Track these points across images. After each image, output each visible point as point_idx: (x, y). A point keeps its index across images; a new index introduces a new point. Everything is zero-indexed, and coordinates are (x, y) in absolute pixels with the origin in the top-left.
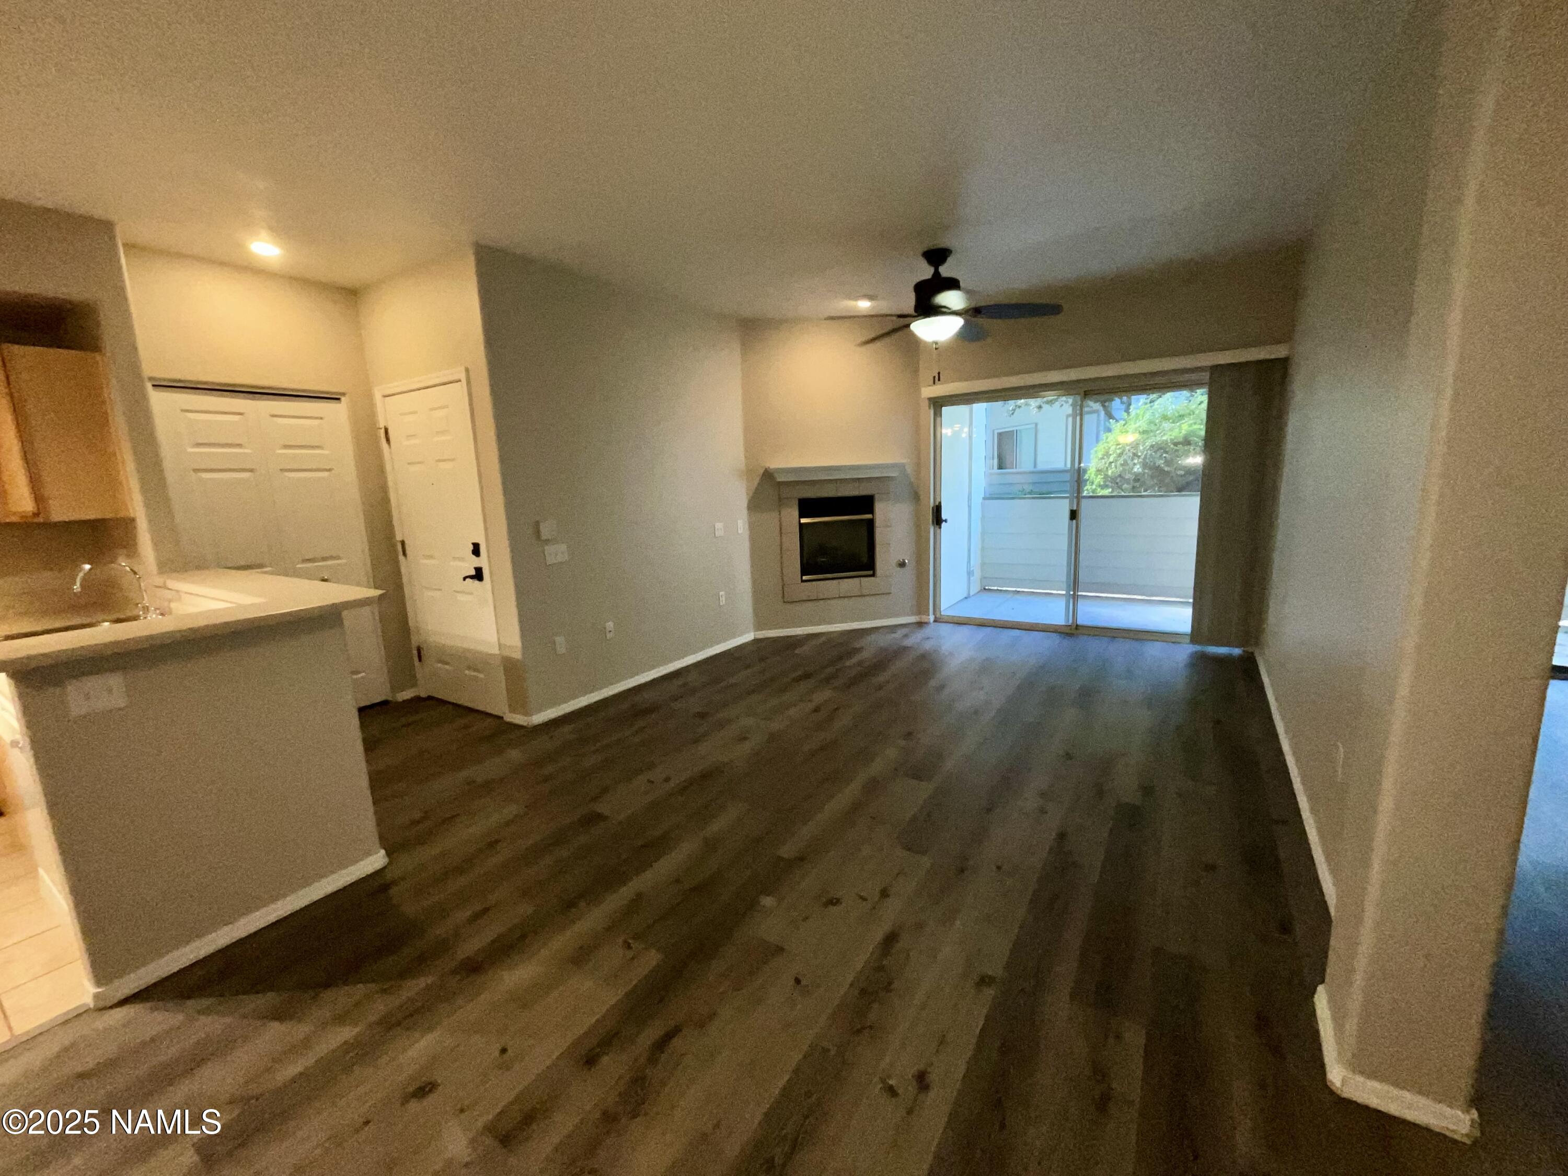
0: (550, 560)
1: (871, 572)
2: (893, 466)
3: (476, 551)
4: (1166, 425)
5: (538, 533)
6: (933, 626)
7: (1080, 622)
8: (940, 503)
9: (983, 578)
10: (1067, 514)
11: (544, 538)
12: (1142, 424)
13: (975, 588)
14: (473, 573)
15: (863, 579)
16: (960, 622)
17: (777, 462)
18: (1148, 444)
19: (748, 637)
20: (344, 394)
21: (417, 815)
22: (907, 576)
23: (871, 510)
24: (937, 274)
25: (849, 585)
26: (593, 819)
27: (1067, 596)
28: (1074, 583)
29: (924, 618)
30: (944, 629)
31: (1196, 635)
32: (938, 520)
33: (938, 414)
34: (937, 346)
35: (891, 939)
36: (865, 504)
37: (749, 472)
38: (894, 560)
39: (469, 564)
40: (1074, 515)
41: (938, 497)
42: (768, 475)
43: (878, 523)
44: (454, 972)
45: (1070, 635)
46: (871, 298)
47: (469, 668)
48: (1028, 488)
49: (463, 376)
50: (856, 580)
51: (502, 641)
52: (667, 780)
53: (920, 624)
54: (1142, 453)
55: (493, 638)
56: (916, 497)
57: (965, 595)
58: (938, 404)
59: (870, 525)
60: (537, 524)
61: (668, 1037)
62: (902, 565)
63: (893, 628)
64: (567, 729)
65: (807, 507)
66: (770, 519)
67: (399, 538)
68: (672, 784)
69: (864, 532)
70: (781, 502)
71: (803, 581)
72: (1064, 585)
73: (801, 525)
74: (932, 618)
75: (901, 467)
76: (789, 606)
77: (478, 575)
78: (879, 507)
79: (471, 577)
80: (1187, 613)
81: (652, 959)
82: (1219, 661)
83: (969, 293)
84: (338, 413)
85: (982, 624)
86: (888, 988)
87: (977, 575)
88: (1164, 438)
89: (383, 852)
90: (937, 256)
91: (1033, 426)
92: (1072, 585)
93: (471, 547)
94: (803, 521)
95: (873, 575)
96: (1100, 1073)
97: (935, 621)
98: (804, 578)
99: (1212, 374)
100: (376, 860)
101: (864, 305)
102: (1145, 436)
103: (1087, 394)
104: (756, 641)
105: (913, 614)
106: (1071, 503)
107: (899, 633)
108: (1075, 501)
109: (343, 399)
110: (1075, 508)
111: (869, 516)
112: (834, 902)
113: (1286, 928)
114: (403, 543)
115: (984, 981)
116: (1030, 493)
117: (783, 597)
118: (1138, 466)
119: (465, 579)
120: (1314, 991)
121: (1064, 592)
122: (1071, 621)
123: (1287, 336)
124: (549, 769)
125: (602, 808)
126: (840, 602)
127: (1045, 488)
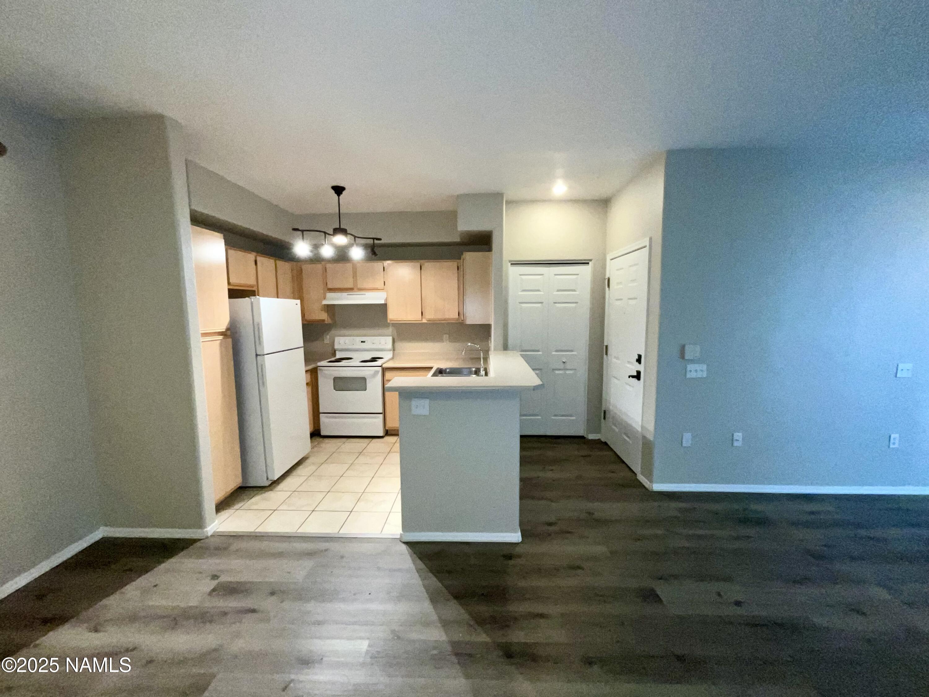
0: (690, 375)
3: (639, 360)
5: (682, 353)
11: (686, 358)
14: (635, 374)
20: (591, 260)
21: (553, 519)
26: (650, 596)
39: (634, 368)
47: (625, 434)
49: (647, 244)
51: (644, 425)
55: (640, 421)
60: (683, 347)
64: (674, 505)
67: (605, 344)
77: (638, 376)
79: (633, 377)
84: (586, 271)
89: (520, 533)
93: (637, 357)
100: (515, 537)
109: (590, 263)
114: (607, 347)
119: (628, 376)
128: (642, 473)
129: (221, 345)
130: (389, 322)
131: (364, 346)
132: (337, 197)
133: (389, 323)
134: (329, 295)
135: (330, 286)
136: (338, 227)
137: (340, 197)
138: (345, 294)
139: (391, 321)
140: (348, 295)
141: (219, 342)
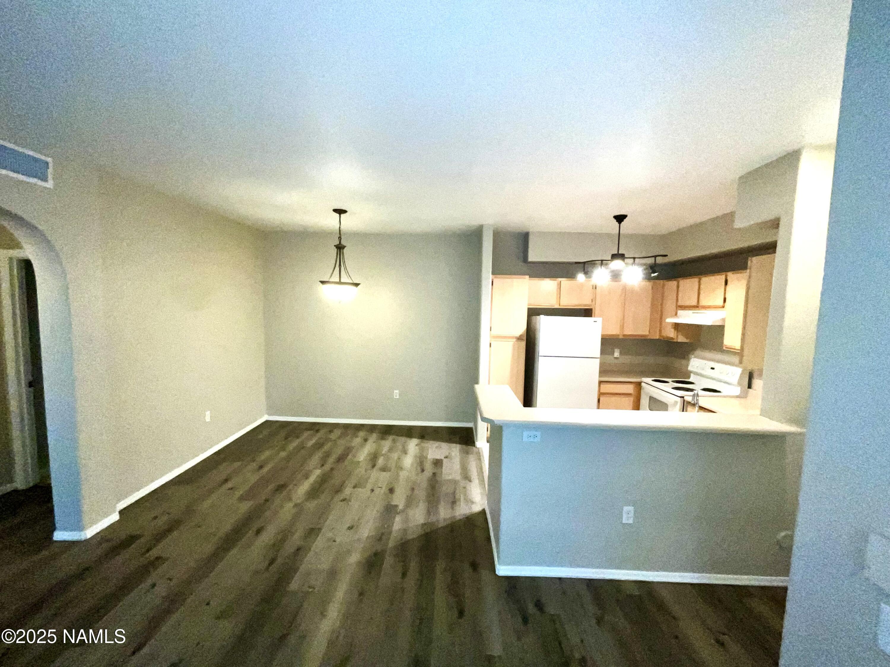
129: (514, 346)
130: (724, 348)
131: (711, 373)
132: (618, 225)
133: (724, 350)
134: (680, 312)
135: (680, 303)
136: (616, 253)
137: (621, 224)
138: (690, 312)
139: (726, 348)
140: (693, 313)
141: (512, 343)
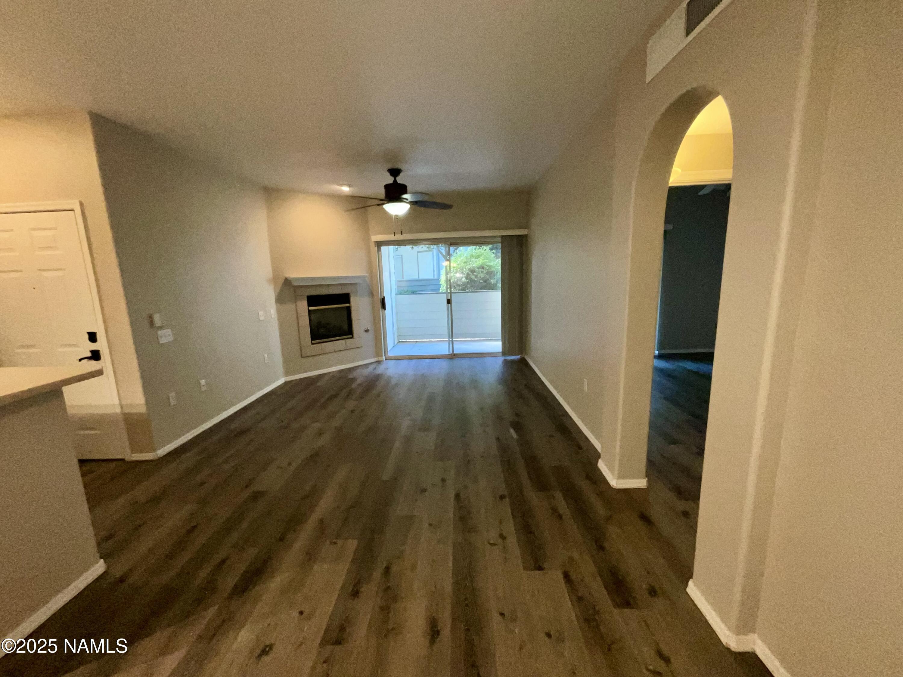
0: (163, 341)
1: (351, 336)
2: (359, 277)
3: (92, 338)
4: (474, 260)
5: (152, 323)
6: (385, 362)
7: (455, 352)
8: (384, 297)
9: (399, 336)
10: (446, 302)
11: (156, 325)
12: (463, 258)
13: (396, 342)
14: (89, 355)
15: (347, 340)
16: (398, 359)
17: (293, 274)
18: (467, 267)
19: (281, 381)
22: (370, 336)
23: (348, 301)
24: (395, 181)
25: (340, 344)
26: (256, 496)
27: (449, 341)
28: (452, 335)
29: (380, 359)
30: (391, 363)
31: (504, 353)
32: (383, 306)
33: (379, 250)
34: (397, 217)
35: (457, 496)
36: (345, 298)
37: (275, 279)
38: (363, 328)
39: (85, 349)
40: (449, 301)
41: (382, 294)
42: (287, 282)
43: (353, 309)
44: (230, 598)
45: (451, 358)
46: (350, 186)
48: (405, 289)
49: (76, 207)
50: (343, 341)
51: (124, 403)
52: (290, 464)
53: (379, 362)
54: (465, 272)
55: (116, 401)
56: (371, 294)
57: (393, 346)
58: (379, 244)
59: (349, 310)
60: (151, 317)
61: (387, 569)
62: (367, 331)
63: (367, 365)
65: (312, 300)
66: (290, 307)
68: (294, 466)
69: (345, 313)
70: (296, 299)
71: (312, 344)
72: (447, 336)
73: (310, 311)
74: (384, 358)
75: (363, 277)
76: (304, 360)
77: (95, 356)
78: (352, 299)
79: (88, 358)
80: (500, 344)
81: (352, 544)
82: (513, 362)
83: (414, 193)
85: (410, 358)
86: (469, 512)
87: (396, 334)
88: (474, 266)
89: (102, 560)
90: (395, 172)
91: (400, 256)
92: (451, 335)
93: (87, 336)
94: (310, 308)
95: (352, 338)
96: (554, 510)
97: (386, 360)
98: (314, 342)
99: (502, 239)
100: (99, 566)
101: (346, 189)
102: (465, 264)
103: (451, 244)
104: (286, 383)
105: (374, 357)
106: (447, 296)
107: (371, 368)
108: (449, 295)
110: (449, 298)
111: (348, 305)
112: (424, 491)
113: (580, 448)
115: (502, 497)
116: (407, 291)
117: (301, 355)
118: (464, 278)
119: (80, 360)
120: (597, 462)
121: (447, 340)
122: (451, 352)
123: (527, 226)
124: (199, 478)
125: (257, 487)
126: (335, 355)
127: (415, 289)
128: (133, 452)
